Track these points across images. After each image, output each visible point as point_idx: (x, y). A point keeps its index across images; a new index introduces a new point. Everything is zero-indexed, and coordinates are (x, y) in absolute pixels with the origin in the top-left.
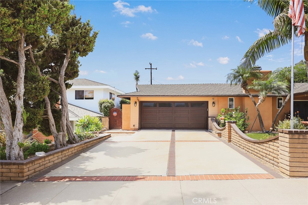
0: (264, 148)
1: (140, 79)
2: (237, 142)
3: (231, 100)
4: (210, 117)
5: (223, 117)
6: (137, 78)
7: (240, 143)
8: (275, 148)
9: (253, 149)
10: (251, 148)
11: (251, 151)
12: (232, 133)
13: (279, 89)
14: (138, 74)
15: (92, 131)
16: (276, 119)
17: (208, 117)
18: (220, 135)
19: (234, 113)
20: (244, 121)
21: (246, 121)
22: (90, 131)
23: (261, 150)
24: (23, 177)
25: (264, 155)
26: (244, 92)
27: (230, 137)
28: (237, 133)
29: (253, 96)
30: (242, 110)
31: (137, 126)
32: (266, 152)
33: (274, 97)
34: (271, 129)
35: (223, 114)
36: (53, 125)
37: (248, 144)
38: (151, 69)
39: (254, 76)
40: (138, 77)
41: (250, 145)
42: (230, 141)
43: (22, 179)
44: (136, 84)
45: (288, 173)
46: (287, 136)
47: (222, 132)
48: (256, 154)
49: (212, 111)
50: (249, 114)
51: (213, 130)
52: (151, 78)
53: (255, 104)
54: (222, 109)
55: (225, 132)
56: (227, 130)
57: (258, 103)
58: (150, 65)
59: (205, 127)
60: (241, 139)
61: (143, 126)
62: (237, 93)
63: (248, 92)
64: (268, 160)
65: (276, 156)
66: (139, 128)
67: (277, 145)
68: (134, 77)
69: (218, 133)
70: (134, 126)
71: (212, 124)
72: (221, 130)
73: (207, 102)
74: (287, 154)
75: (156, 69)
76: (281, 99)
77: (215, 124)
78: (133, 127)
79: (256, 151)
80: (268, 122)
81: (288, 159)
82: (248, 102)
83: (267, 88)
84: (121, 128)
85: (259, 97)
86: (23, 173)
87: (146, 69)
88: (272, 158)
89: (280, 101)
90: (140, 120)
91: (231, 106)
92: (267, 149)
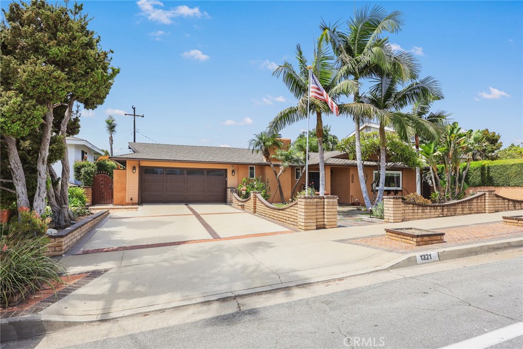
0: (287, 213)
1: (116, 129)
2: (262, 212)
3: (252, 169)
4: (229, 188)
5: (244, 188)
6: (112, 128)
7: (265, 213)
8: (295, 211)
9: (277, 216)
10: (276, 215)
11: (276, 218)
12: (257, 203)
13: (297, 161)
14: (113, 121)
15: (76, 206)
16: (294, 190)
17: (226, 188)
18: (243, 207)
19: (255, 183)
20: (266, 192)
21: (267, 192)
22: (73, 206)
23: (285, 215)
24: (61, 251)
25: (287, 219)
26: (265, 161)
27: (255, 208)
28: (262, 203)
29: (275, 166)
30: (263, 180)
31: (136, 199)
32: (288, 216)
33: (292, 167)
34: (290, 200)
35: (245, 184)
36: (53, 196)
37: (274, 212)
38: (134, 115)
39: (276, 144)
40: (114, 127)
41: (275, 213)
42: (255, 212)
43: (60, 253)
44: (110, 136)
45: (303, 228)
46: (303, 200)
47: (246, 204)
48: (280, 219)
49: (231, 181)
50: (270, 184)
51: (233, 203)
52: (135, 129)
53: (276, 175)
54: (244, 179)
55: (250, 203)
56: (253, 201)
57: (279, 174)
58: (133, 110)
59: (224, 200)
60: (267, 208)
61: (143, 200)
62: (258, 162)
63: (270, 161)
64: (289, 222)
65: (295, 218)
66: (139, 202)
67: (297, 209)
68: (106, 124)
69: (241, 205)
70: (131, 199)
71: (232, 196)
72: (243, 202)
73: (226, 170)
74: (303, 214)
75: (143, 117)
76: (299, 169)
77: (235, 195)
78: (130, 202)
79: (280, 217)
80: (287, 193)
81: (303, 217)
82: (269, 172)
83: (288, 158)
84: (112, 203)
85: (281, 168)
86: (61, 246)
87: (126, 115)
88: (293, 220)
89: (298, 171)
90: (140, 191)
91: (252, 176)
92: (290, 213)
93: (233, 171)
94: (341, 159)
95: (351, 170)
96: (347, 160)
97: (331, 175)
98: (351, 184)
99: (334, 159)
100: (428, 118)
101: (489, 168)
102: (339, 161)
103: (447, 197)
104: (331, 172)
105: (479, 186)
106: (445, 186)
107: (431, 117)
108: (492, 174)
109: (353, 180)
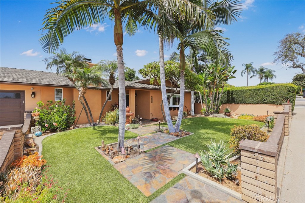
4: (27, 112)
5: (37, 113)
17: (24, 112)
33: (103, 90)
34: (98, 121)
54: (40, 102)
62: (65, 84)
73: (24, 92)
93: (34, 93)
94: (143, 84)
95: (151, 92)
96: (147, 85)
97: (135, 97)
98: (151, 104)
99: (138, 84)
100: (200, 57)
101: (232, 92)
102: (142, 85)
103: (211, 111)
104: (136, 94)
105: (225, 103)
106: (210, 104)
107: (202, 56)
108: (234, 96)
109: (152, 101)
